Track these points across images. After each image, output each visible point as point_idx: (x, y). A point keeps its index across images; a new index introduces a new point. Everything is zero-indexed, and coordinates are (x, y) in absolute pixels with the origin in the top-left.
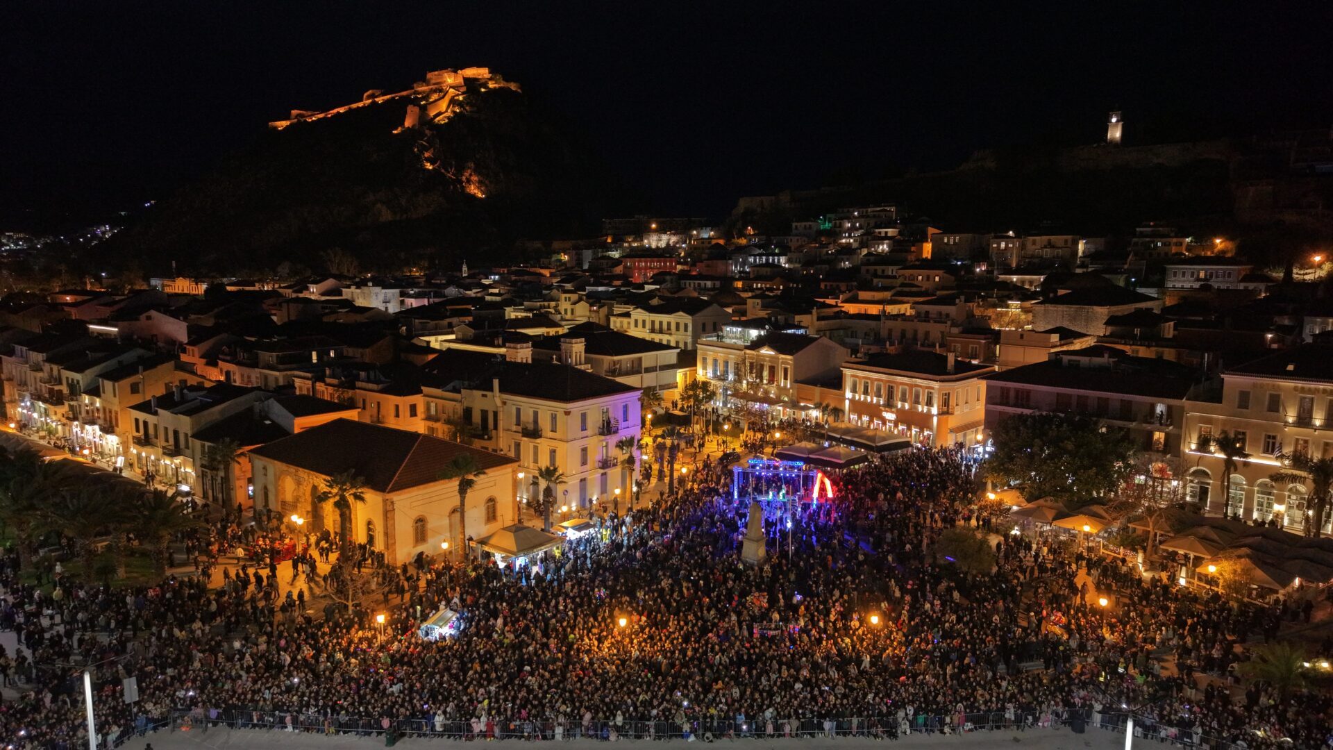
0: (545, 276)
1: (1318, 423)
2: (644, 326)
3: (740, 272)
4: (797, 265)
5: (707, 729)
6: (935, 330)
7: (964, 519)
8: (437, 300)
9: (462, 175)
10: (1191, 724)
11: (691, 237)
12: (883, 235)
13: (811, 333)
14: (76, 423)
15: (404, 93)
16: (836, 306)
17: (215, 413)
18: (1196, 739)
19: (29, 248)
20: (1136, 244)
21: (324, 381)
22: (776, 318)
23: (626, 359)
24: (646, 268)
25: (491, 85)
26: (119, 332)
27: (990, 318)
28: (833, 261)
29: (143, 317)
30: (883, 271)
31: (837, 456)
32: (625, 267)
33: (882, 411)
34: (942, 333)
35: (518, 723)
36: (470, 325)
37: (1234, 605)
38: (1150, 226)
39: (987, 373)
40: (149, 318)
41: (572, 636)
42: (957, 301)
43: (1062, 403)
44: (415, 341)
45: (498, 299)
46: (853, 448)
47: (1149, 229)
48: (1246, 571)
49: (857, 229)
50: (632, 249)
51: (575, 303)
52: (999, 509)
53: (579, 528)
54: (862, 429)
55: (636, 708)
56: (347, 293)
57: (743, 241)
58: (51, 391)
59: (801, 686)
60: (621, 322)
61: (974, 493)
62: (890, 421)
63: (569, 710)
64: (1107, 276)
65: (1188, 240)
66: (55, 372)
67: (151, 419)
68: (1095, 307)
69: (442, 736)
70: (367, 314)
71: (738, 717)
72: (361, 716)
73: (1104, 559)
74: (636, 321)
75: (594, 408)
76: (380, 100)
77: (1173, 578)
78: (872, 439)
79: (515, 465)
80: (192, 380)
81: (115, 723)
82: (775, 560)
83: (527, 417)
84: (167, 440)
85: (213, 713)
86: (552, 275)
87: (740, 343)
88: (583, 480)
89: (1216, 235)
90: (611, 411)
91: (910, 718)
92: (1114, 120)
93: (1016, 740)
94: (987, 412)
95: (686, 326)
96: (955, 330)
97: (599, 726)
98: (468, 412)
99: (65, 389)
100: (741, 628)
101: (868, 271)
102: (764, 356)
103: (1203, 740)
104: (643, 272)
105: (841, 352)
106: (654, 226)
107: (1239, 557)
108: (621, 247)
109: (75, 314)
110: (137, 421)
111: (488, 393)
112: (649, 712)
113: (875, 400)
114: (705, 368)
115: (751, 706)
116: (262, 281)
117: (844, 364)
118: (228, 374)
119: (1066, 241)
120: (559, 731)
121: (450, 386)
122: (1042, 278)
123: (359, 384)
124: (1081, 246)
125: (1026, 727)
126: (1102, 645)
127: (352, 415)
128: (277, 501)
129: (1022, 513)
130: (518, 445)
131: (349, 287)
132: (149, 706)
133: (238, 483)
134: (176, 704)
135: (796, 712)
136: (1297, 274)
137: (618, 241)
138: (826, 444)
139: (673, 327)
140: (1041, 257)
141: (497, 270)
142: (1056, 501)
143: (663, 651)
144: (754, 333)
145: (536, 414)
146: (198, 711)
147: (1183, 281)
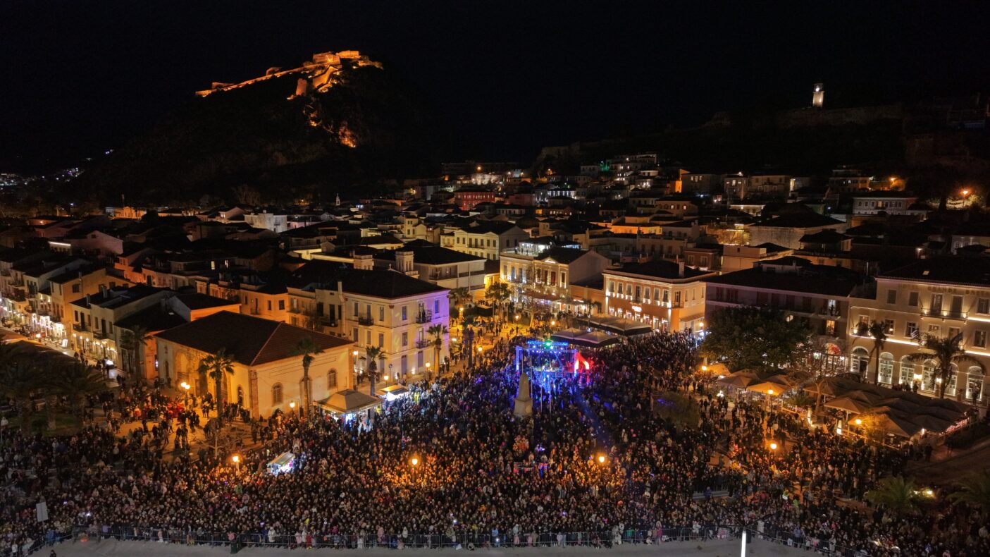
0: (397, 205)
1: (945, 314)
2: (464, 243)
3: (541, 203)
4: (583, 198)
5: (470, 541)
6: (676, 245)
7: (684, 385)
8: (314, 223)
9: (339, 131)
10: (829, 536)
11: (506, 176)
12: (646, 175)
13: (584, 248)
14: (34, 314)
15: (296, 70)
16: (606, 227)
17: (133, 307)
18: (832, 548)
19: (19, 185)
20: (833, 182)
21: (216, 283)
22: (558, 237)
23: (445, 267)
24: (472, 200)
25: (361, 64)
26: (72, 248)
27: (718, 236)
28: (608, 194)
29: (89, 236)
30: (645, 202)
31: (594, 338)
32: (457, 199)
33: (631, 305)
34: (681, 247)
35: (329, 536)
36: (333, 242)
37: (873, 448)
38: (843, 168)
39: (710, 277)
40: (94, 237)
41: (379, 471)
42: (693, 224)
43: (761, 299)
44: (290, 253)
45: (359, 222)
46: (609, 333)
47: (843, 171)
48: (882, 424)
49: (628, 171)
50: (463, 185)
51: (415, 226)
52: (710, 378)
53: (395, 392)
54: (617, 318)
55: (418, 526)
56: (248, 218)
57: (545, 180)
58: (17, 291)
59: (542, 508)
60: (449, 240)
61: (694, 366)
62: (638, 313)
63: (368, 526)
64: (810, 206)
65: (871, 178)
66: (19, 277)
67: (86, 311)
68: (795, 229)
69: (274, 546)
70: (260, 234)
71: (493, 531)
72: (213, 531)
73: (784, 415)
74: (458, 239)
75: (413, 303)
76: (278, 75)
77: (832, 429)
78: (622, 326)
79: (352, 345)
80: (119, 283)
81: (30, 536)
82: (538, 415)
83: (363, 310)
84: (97, 327)
85: (105, 529)
86: (403, 205)
87: (530, 254)
88: (404, 357)
89: (891, 175)
90: (425, 305)
91: (622, 532)
92: (817, 90)
93: (699, 548)
94: (707, 306)
95: (494, 242)
96: (690, 246)
97: (390, 538)
98: (320, 306)
99: (26, 289)
100: (505, 466)
101: (634, 201)
102: (548, 264)
103: (837, 548)
104: (469, 203)
105: (604, 262)
106: (479, 168)
107: (879, 413)
108: (455, 184)
109: (42, 233)
110: (76, 312)
111: (335, 292)
112: (428, 528)
113: (627, 297)
114: (505, 274)
115: (504, 524)
116: (187, 209)
117: (605, 271)
118: (149, 278)
119: (781, 180)
120: (360, 542)
121: (308, 287)
122: (762, 207)
123: (242, 285)
124: (792, 183)
125: (708, 539)
126: (771, 478)
127: (234, 308)
128: (175, 372)
129: (727, 380)
130: (356, 331)
131: (249, 214)
132: (57, 524)
133: (148, 359)
134: (77, 522)
135: (536, 528)
136: (950, 204)
137: (453, 180)
138: (589, 330)
139: (485, 243)
140: (763, 191)
141: (362, 201)
142: (751, 372)
143: (444, 483)
144: (542, 248)
145: (369, 308)
146: (93, 528)
147: (866, 209)
